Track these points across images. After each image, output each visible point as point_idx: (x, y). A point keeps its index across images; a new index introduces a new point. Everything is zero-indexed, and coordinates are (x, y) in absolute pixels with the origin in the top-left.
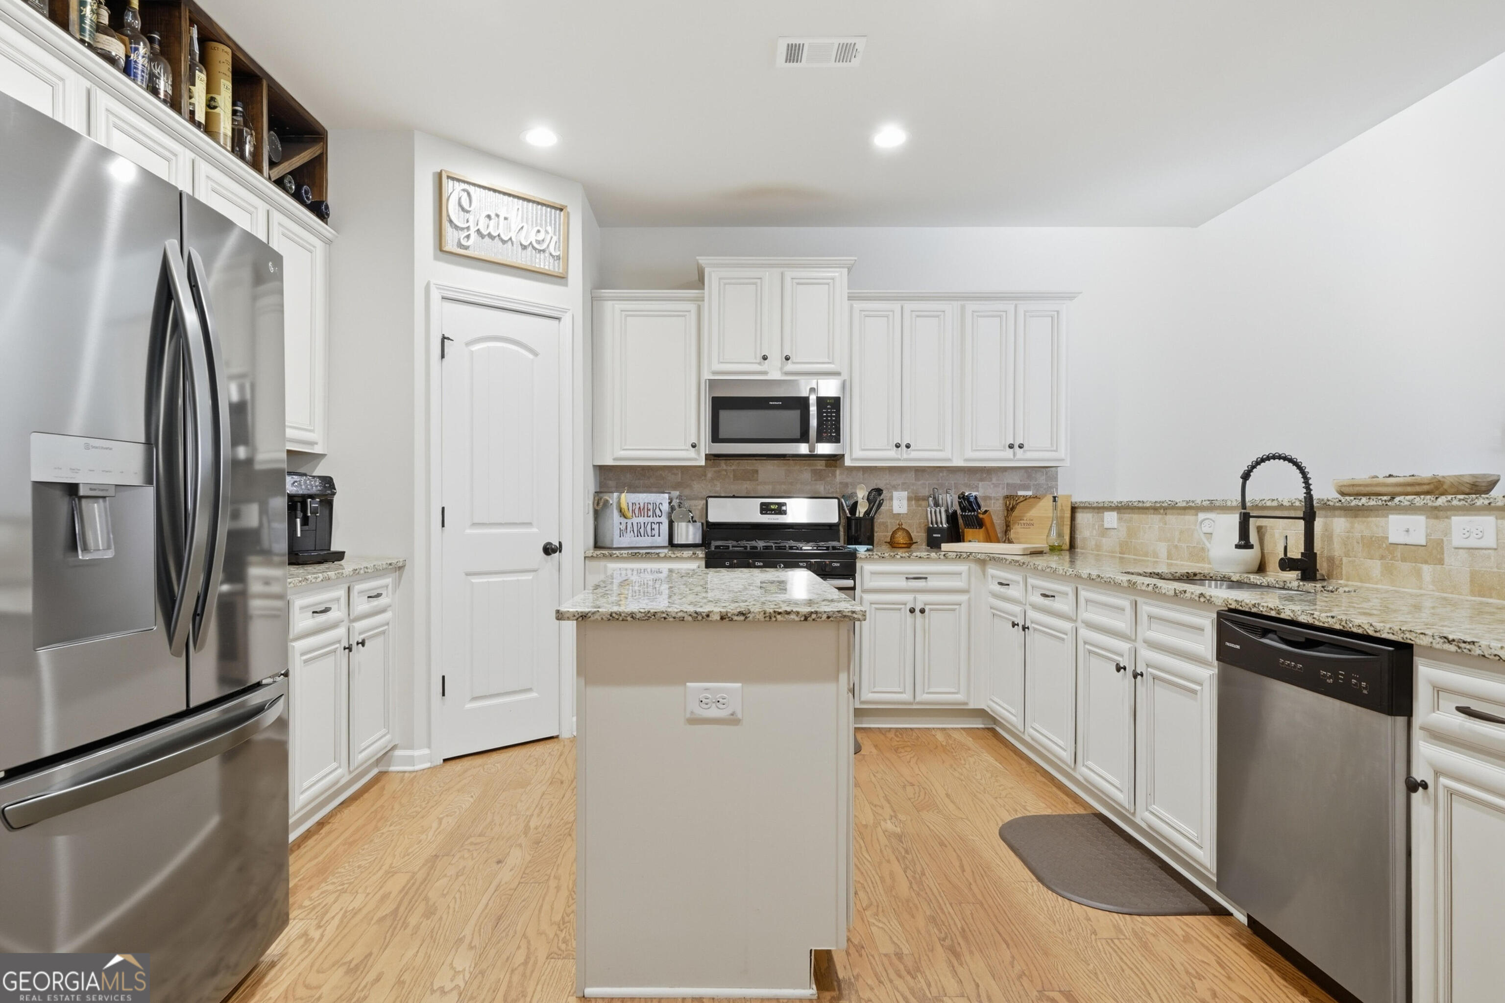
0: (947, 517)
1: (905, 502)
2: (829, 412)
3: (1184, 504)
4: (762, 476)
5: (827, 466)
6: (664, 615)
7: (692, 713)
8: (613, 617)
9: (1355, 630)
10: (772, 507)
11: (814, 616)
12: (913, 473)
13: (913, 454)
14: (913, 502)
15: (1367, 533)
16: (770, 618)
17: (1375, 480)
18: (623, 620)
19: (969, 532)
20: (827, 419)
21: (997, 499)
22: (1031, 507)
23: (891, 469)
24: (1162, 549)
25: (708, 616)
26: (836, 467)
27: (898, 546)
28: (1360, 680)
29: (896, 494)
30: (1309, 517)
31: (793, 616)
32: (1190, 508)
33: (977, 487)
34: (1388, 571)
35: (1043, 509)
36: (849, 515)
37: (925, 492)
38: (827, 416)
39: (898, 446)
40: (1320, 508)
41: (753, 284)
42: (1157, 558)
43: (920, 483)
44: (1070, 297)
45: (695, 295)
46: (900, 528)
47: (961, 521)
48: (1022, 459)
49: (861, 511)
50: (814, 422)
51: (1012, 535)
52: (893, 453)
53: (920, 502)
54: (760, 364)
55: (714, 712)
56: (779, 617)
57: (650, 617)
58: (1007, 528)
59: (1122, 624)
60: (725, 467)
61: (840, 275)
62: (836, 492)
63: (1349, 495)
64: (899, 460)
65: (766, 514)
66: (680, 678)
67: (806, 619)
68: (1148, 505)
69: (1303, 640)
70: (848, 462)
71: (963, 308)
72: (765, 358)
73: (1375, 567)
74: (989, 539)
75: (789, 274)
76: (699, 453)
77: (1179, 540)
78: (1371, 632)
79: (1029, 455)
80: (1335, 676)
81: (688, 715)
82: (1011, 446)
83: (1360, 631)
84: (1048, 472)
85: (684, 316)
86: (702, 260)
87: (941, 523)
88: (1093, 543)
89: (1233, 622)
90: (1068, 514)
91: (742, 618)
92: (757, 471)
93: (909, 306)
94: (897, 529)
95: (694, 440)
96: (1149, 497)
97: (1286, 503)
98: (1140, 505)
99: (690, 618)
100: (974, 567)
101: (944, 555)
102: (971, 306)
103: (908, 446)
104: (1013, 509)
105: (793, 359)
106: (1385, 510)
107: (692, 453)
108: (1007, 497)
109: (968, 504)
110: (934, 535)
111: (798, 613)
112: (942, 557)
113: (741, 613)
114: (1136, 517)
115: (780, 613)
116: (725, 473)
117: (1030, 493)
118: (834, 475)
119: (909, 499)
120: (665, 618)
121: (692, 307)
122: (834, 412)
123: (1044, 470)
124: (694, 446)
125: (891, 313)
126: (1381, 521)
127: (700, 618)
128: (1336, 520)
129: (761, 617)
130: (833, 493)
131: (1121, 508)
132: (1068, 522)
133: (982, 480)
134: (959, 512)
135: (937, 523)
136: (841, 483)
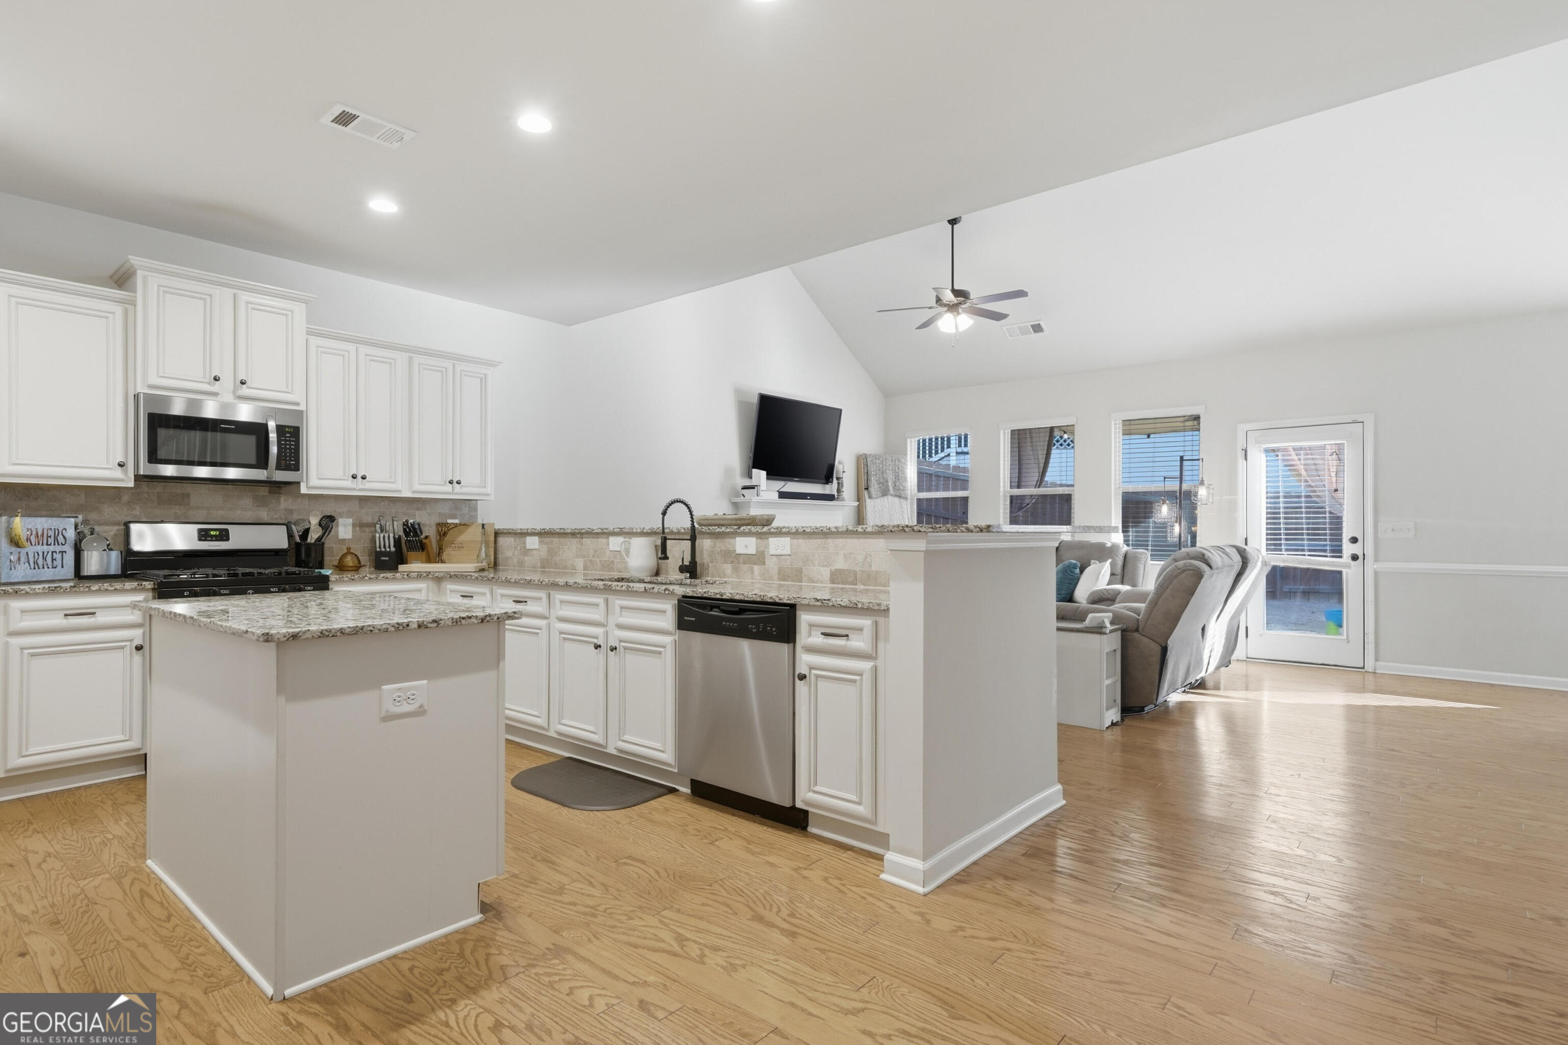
0: (395, 541)
1: (350, 529)
2: (288, 441)
3: (599, 531)
4: (194, 500)
5: (270, 493)
6: (371, 628)
7: (387, 711)
8: (324, 635)
9: (769, 600)
10: (212, 533)
11: (488, 618)
12: (357, 502)
13: (367, 485)
14: (358, 528)
15: (724, 548)
16: (457, 622)
17: (716, 517)
18: (333, 636)
19: (411, 555)
20: (286, 447)
21: (431, 526)
22: (461, 533)
23: (337, 497)
24: (580, 564)
25: (408, 625)
26: (280, 493)
27: (347, 569)
28: (771, 628)
29: (341, 521)
30: (693, 539)
31: (474, 620)
32: (603, 533)
33: (414, 515)
34: (736, 570)
35: (472, 535)
36: (298, 540)
37: (369, 519)
38: (286, 444)
39: (354, 477)
40: (699, 534)
41: (201, 299)
42: (575, 569)
43: (364, 511)
44: (492, 364)
45: (122, 297)
46: (349, 552)
47: (404, 545)
48: (459, 493)
49: (313, 537)
50: (274, 449)
51: (445, 556)
52: (349, 483)
53: (364, 528)
54: (209, 383)
55: (406, 708)
56: (463, 621)
57: (357, 631)
58: (441, 549)
59: (596, 615)
60: (146, 489)
61: (300, 310)
62: (281, 518)
63: (715, 525)
64: (354, 489)
65: (205, 540)
66: (376, 684)
67: (482, 622)
68: (569, 531)
69: (737, 609)
70: (304, 490)
71: (410, 359)
72: (216, 379)
73: (728, 568)
74: (429, 560)
75: (244, 297)
76: (126, 473)
77: (593, 556)
78: (777, 601)
79: (465, 490)
80: (757, 628)
81: (383, 714)
82: (451, 482)
83: (771, 601)
84: (470, 504)
85: (107, 318)
86: (135, 260)
87: (389, 547)
88: (515, 560)
89: (688, 604)
90: (492, 538)
91: (435, 625)
92: (188, 495)
93: (363, 349)
94: (346, 553)
95: (120, 458)
96: (570, 525)
97: (675, 530)
98: (562, 531)
99: (393, 629)
100: (431, 584)
101: (407, 575)
102: (418, 359)
103: (364, 478)
104: (445, 534)
105: (249, 383)
106: (735, 534)
107: (118, 473)
108: (438, 524)
109: (412, 530)
110: (382, 558)
111: (477, 617)
112: (406, 576)
113: (434, 621)
114: (556, 540)
115: (463, 618)
116: (147, 496)
117: (457, 521)
118: (278, 502)
119: (354, 525)
120: (371, 631)
121: (118, 310)
122: (293, 441)
123: (468, 502)
124: (121, 465)
125: (346, 354)
126: (732, 541)
127: (401, 628)
128: (705, 541)
129: (450, 623)
130: (277, 519)
131: (542, 534)
132: (492, 545)
133: (418, 509)
134: (404, 538)
135: (385, 547)
136: (286, 510)
